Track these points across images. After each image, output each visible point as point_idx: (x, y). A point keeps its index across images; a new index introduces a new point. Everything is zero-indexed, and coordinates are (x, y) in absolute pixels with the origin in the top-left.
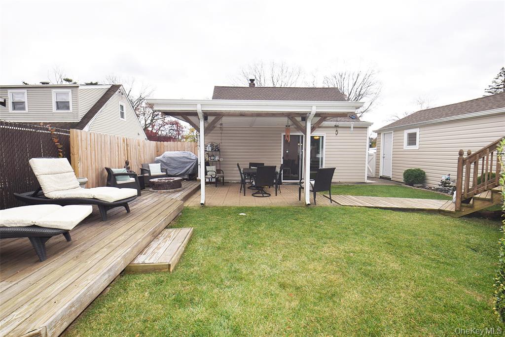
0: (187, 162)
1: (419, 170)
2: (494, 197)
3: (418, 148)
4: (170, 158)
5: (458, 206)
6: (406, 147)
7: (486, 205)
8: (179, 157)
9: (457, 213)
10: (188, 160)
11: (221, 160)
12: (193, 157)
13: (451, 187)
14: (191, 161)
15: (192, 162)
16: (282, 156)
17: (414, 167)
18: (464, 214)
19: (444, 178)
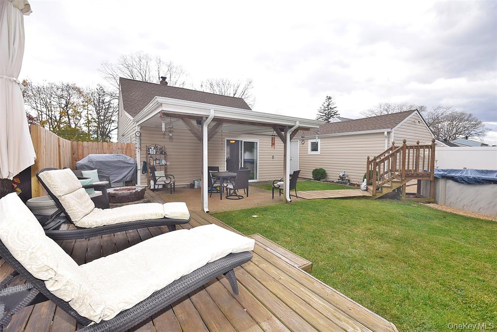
0: (124, 168)
1: (322, 169)
2: (393, 185)
3: (319, 153)
4: (101, 162)
5: (375, 192)
6: (310, 152)
7: (390, 191)
8: (112, 162)
9: (374, 197)
10: (126, 165)
11: (168, 163)
12: (132, 161)
13: (346, 180)
14: (129, 165)
15: (130, 167)
16: (226, 159)
17: (319, 167)
18: (378, 197)
19: (341, 175)
